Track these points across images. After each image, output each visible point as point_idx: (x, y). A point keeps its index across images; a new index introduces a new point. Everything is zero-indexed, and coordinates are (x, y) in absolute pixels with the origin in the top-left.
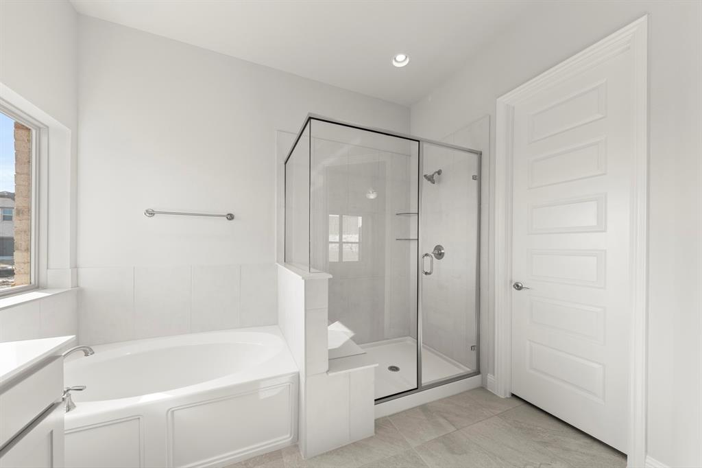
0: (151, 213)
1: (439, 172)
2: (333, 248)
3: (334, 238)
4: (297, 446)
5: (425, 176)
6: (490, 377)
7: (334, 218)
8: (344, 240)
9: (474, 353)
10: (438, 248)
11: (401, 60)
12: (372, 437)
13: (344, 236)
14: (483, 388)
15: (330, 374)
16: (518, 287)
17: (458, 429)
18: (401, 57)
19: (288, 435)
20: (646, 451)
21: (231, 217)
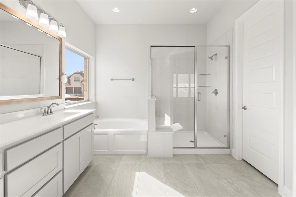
0: (112, 80)
1: (216, 55)
2: (175, 90)
3: (175, 85)
4: (147, 154)
5: (208, 57)
6: (233, 150)
7: (175, 76)
8: (179, 87)
9: (226, 138)
10: (216, 90)
11: (194, 10)
12: (171, 158)
13: (179, 85)
14: (230, 155)
15: (156, 132)
16: (244, 108)
17: (206, 163)
18: (193, 9)
19: (145, 151)
20: (284, 184)
21: (133, 80)
